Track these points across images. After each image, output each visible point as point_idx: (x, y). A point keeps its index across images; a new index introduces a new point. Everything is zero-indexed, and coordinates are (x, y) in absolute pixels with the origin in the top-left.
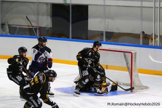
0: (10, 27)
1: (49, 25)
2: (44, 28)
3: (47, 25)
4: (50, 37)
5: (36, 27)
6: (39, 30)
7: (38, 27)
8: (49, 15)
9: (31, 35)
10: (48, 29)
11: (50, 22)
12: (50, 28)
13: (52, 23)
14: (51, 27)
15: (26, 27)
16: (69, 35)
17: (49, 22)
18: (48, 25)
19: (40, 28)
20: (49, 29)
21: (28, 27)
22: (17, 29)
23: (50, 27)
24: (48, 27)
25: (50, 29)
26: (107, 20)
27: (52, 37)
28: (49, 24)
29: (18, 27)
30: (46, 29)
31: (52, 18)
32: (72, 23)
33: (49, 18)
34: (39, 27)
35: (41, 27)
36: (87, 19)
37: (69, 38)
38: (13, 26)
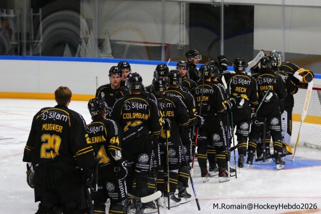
0: (113, 44)
1: (183, 41)
2: (175, 46)
3: (180, 41)
5: (159, 45)
6: (166, 50)
7: (163, 45)
8: (183, 24)
9: (150, 59)
10: (181, 49)
11: (185, 36)
12: (186, 46)
13: (188, 38)
14: (188, 44)
15: (142, 45)
17: (183, 35)
19: (167, 47)
20: (183, 48)
21: (145, 45)
22: (127, 49)
23: (185, 44)
24: (182, 44)
25: (184, 48)
26: (287, 32)
28: (183, 39)
29: (128, 44)
30: (179, 48)
31: (188, 29)
32: (225, 38)
33: (183, 29)
34: (165, 44)
35: (168, 44)
36: (252, 31)
38: (118, 43)
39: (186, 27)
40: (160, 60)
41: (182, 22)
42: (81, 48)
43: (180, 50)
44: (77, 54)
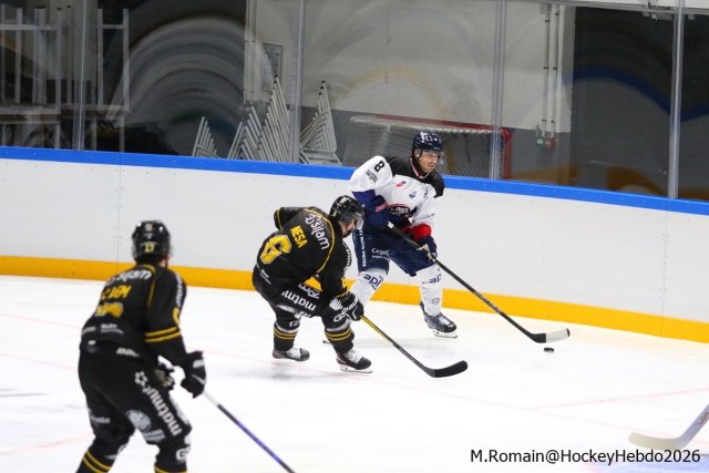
0: (343, 124)
1: (553, 122)
2: (531, 135)
3: (544, 121)
4: (560, 183)
5: (484, 131)
6: (501, 144)
7: (497, 132)
8: (555, 69)
10: (548, 143)
11: (559, 105)
12: (562, 134)
13: (569, 113)
14: (568, 129)
16: (666, 179)
17: (555, 103)
18: (549, 121)
19: (508, 134)
20: (553, 140)
22: (384, 139)
23: (558, 131)
24: (549, 129)
25: (557, 140)
27: (571, 183)
28: (554, 114)
29: (388, 124)
30: (540, 142)
33: (555, 87)
34: (503, 128)
35: (511, 130)
37: (664, 193)
38: (358, 120)
39: (565, 81)
40: (487, 176)
41: (552, 65)
42: (247, 132)
43: (543, 149)
44: (232, 151)
